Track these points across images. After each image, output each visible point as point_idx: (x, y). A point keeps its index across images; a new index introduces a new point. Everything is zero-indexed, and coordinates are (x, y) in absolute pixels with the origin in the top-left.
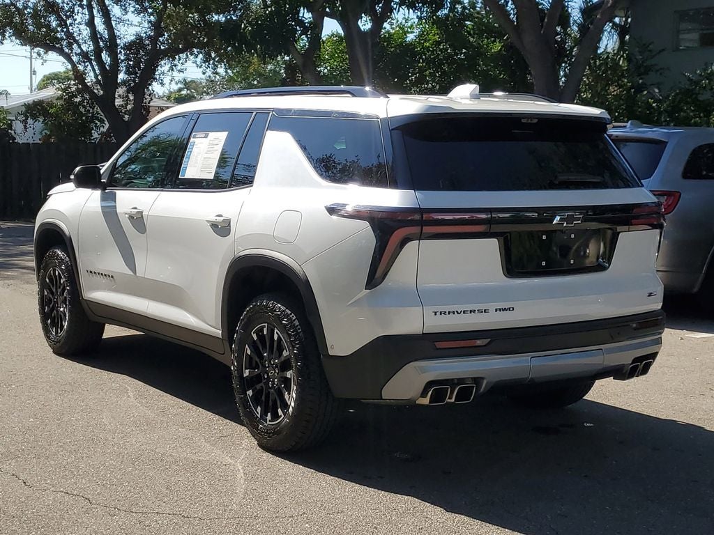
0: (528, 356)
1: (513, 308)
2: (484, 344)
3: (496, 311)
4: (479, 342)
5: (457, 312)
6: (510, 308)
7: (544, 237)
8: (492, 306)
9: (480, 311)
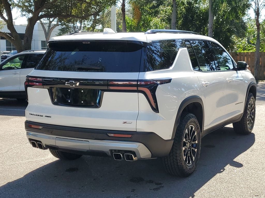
2: (42, 128)
3: (45, 117)
5: (35, 115)
6: (49, 117)
9: (41, 116)
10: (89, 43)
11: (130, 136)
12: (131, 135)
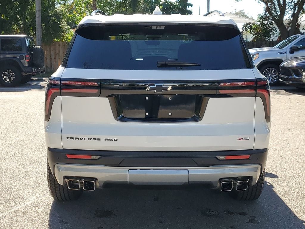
0: (127, 169)
1: (117, 139)
2: (97, 158)
3: (105, 140)
4: (94, 157)
5: (80, 138)
6: (114, 139)
7: (147, 98)
8: (102, 138)
9: (95, 139)
10: (163, 27)
11: (247, 157)
12: (250, 156)
